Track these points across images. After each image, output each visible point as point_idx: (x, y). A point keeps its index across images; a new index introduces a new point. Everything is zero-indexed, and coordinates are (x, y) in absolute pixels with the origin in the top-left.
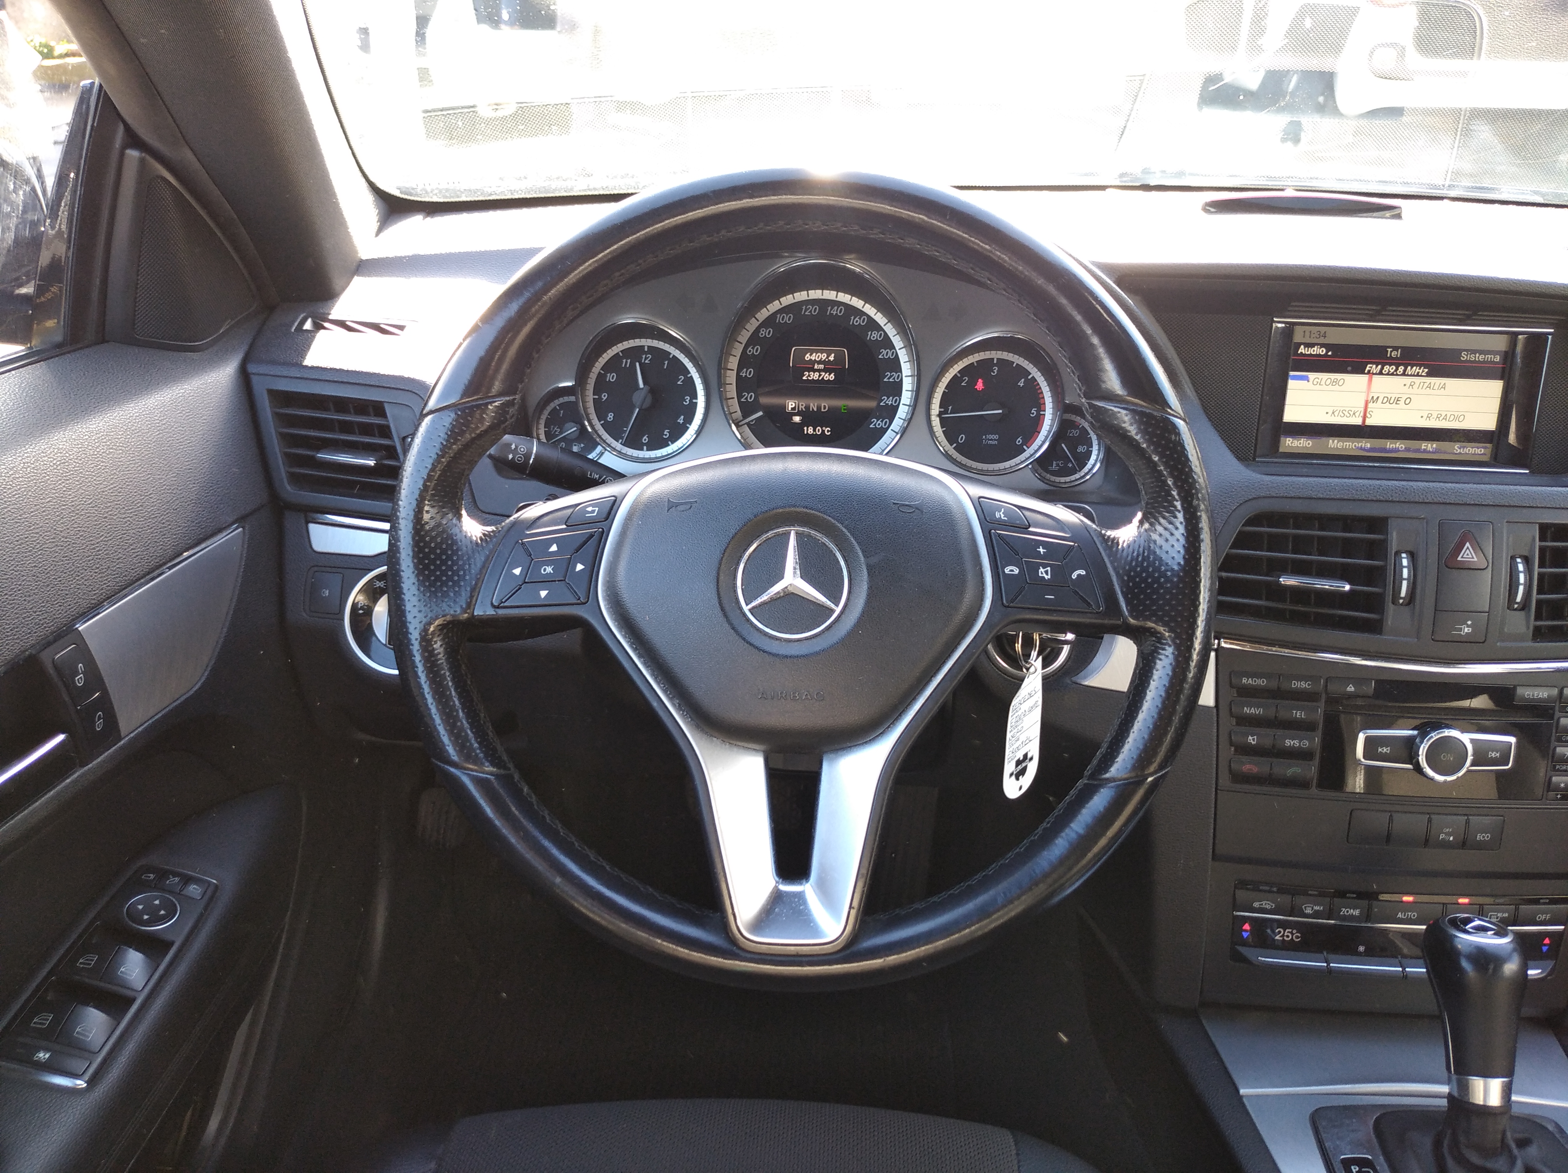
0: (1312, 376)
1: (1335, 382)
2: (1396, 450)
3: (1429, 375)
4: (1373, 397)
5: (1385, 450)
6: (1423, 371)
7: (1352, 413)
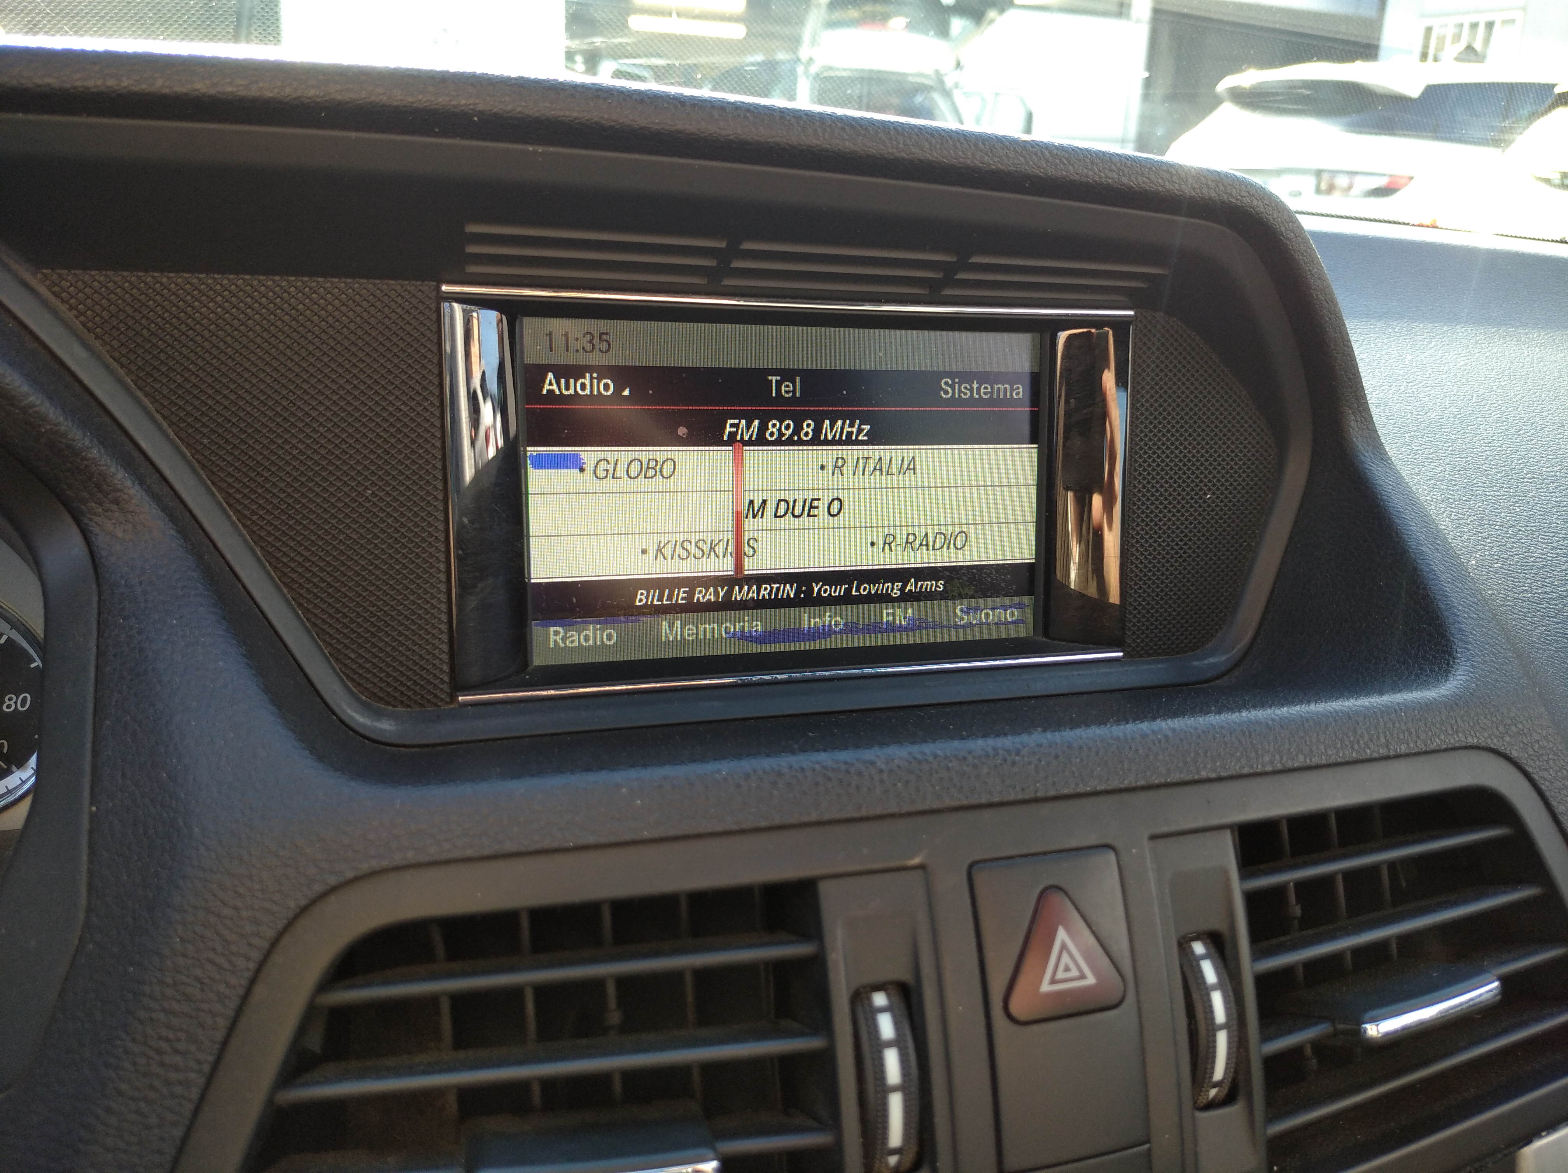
0: (590, 454)
1: (650, 470)
2: (825, 633)
3: (874, 439)
4: (751, 502)
5: (798, 634)
6: (860, 431)
7: (706, 548)
